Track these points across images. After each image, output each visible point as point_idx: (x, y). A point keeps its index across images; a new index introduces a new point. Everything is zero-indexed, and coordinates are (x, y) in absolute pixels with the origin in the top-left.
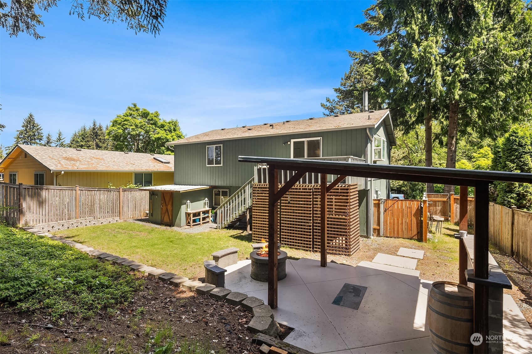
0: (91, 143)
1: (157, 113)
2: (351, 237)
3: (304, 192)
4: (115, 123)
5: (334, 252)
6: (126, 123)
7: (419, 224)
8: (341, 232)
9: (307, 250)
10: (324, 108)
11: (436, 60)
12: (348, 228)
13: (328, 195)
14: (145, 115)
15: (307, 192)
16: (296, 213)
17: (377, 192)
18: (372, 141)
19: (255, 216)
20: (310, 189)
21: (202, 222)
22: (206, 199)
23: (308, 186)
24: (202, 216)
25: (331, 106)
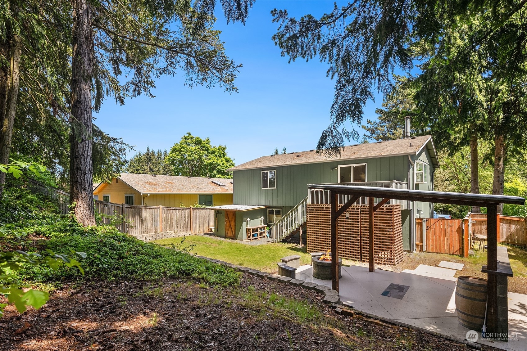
0: (145, 167)
1: (208, 140)
2: (395, 249)
3: (353, 211)
4: (174, 150)
5: (380, 262)
6: (182, 150)
7: (461, 242)
8: (386, 245)
9: (356, 260)
10: (365, 129)
11: (479, 86)
12: (392, 242)
13: (375, 214)
14: (198, 142)
15: (355, 211)
16: (346, 229)
17: (419, 212)
18: (414, 166)
19: (309, 231)
20: (358, 209)
21: (259, 237)
22: (262, 217)
23: (356, 206)
24: (259, 231)
25: (372, 127)
